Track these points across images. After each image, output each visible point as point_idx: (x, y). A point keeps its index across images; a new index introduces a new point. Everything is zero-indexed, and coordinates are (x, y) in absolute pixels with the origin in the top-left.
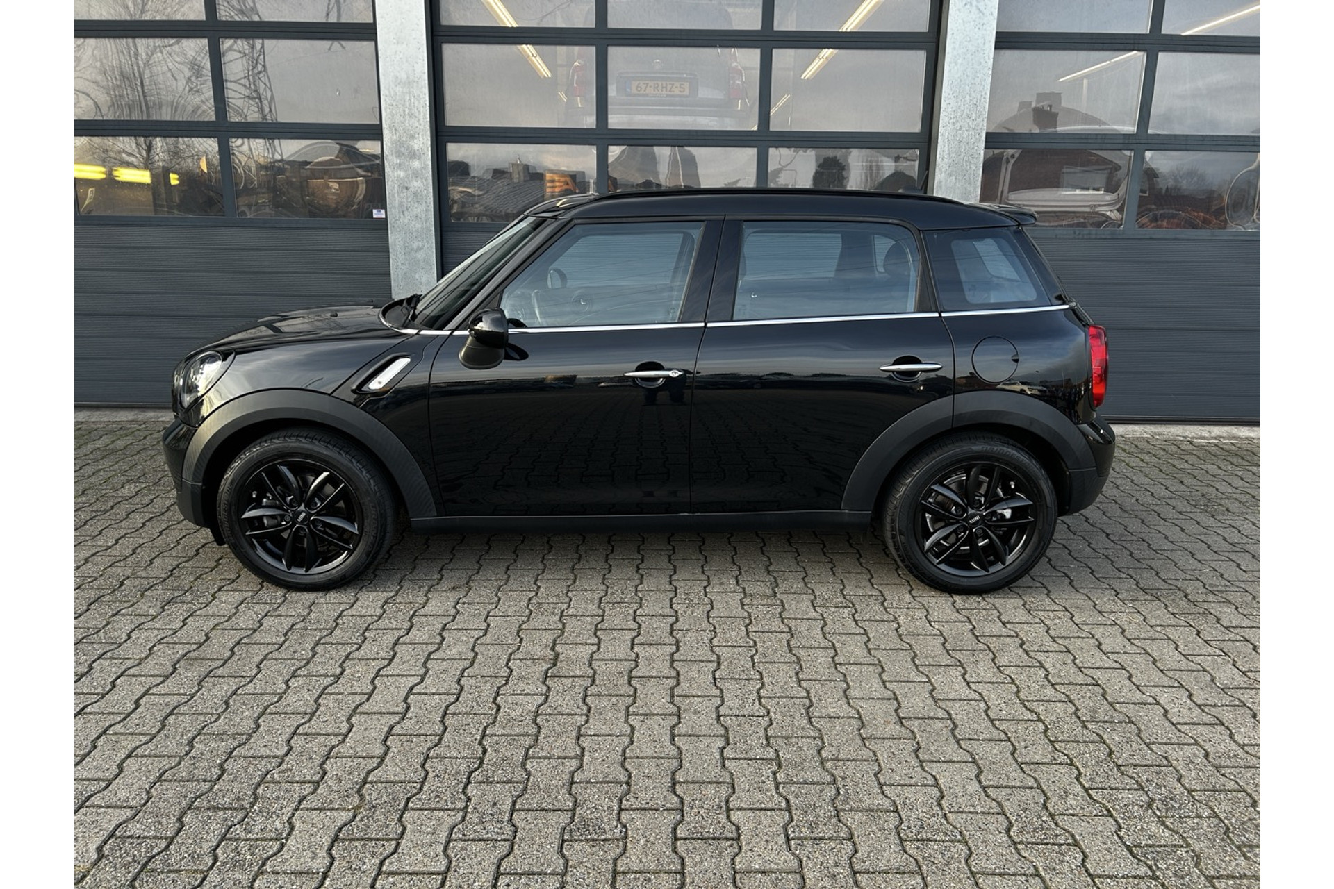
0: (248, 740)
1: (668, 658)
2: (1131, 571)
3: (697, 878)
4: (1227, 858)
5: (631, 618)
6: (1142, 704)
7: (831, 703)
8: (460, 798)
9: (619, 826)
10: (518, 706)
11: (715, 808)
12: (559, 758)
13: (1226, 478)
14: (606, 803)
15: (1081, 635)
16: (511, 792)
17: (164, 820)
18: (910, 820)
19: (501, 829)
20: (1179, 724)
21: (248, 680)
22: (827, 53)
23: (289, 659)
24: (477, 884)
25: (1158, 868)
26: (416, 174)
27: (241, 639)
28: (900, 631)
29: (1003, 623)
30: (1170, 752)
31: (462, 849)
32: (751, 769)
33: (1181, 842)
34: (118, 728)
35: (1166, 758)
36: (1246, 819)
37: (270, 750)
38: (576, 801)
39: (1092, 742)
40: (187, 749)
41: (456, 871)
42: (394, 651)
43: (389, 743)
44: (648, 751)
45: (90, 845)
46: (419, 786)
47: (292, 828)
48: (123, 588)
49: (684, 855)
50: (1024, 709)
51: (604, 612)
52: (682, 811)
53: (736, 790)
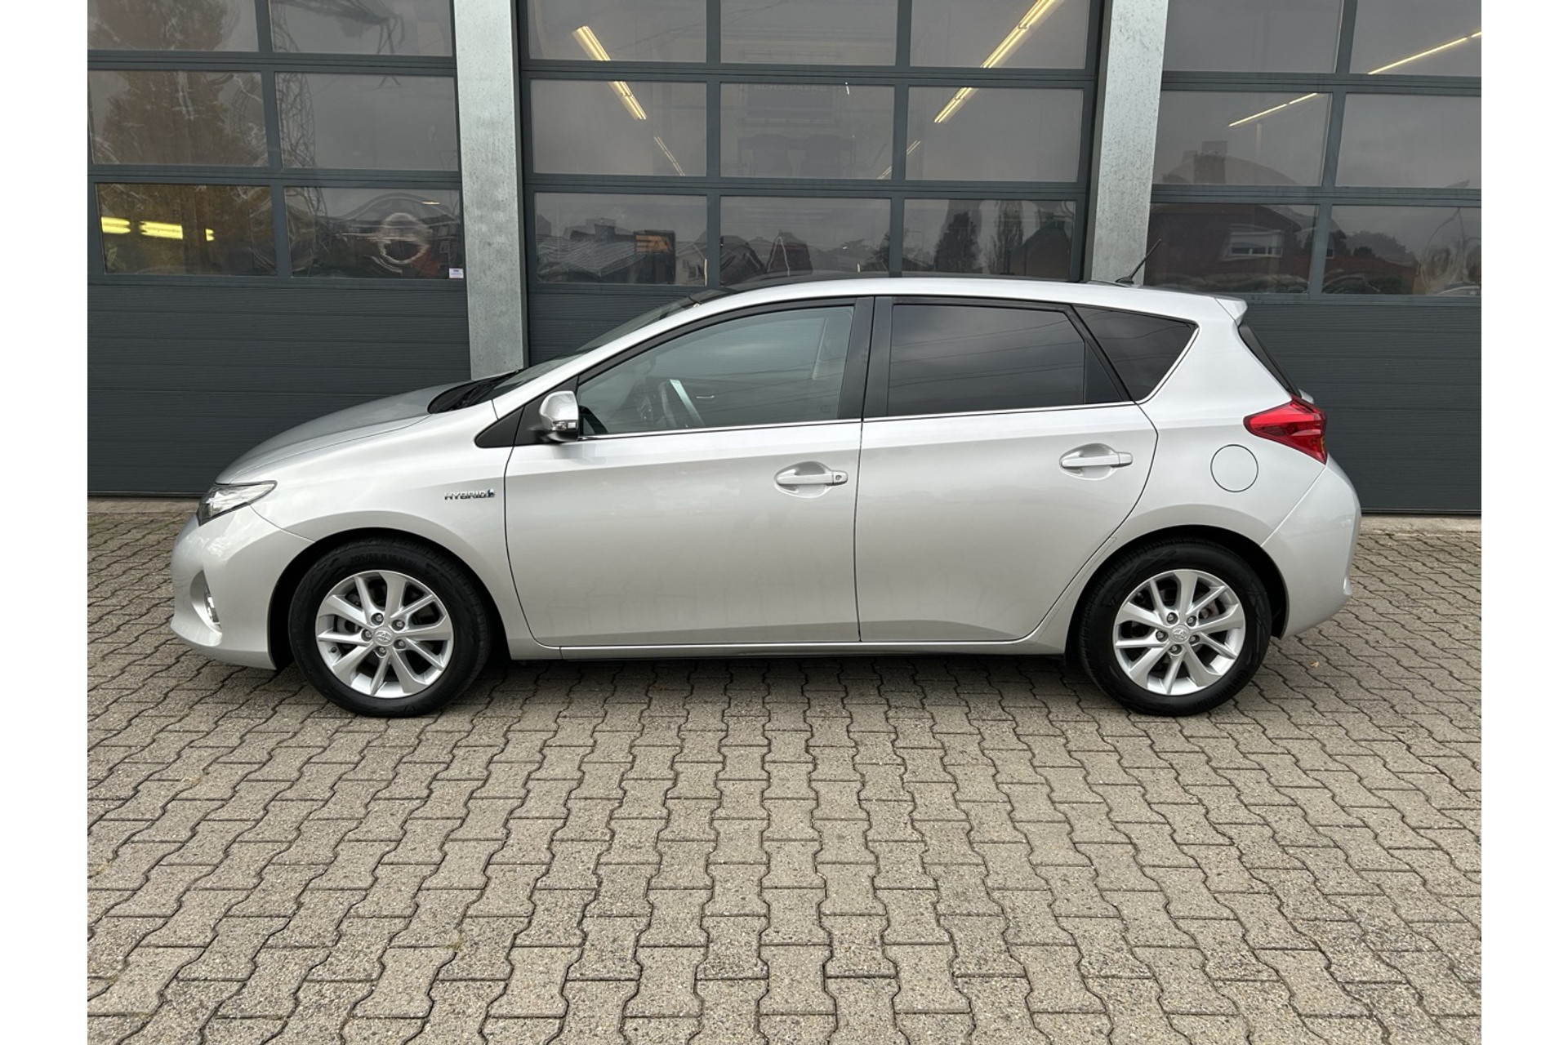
0: (326, 870)
1: (804, 778)
2: (1328, 680)
3: (852, 1020)
4: (1451, 996)
5: (759, 733)
6: (1348, 826)
7: (995, 825)
8: (575, 934)
9: (760, 963)
10: (636, 832)
11: (868, 942)
12: (685, 889)
13: (1431, 576)
14: (744, 938)
15: (1274, 751)
16: (633, 927)
17: (233, 961)
18: (1090, 956)
19: (623, 967)
20: (1391, 848)
21: (321, 803)
22: (965, 92)
23: (367, 780)
24: (600, 1028)
25: (1374, 1005)
26: (500, 228)
27: (311, 758)
28: (1071, 746)
29: (1186, 738)
30: (1383, 879)
31: (580, 990)
32: (907, 900)
33: (1399, 978)
34: (173, 858)
36: (1472, 952)
37: (352, 881)
38: (708, 937)
39: (1294, 869)
40: (255, 881)
41: (575, 1014)
42: (488, 770)
43: (489, 873)
44: (786, 881)
45: (149, 989)
46: (527, 920)
47: (383, 967)
48: (168, 700)
49: (836, 994)
50: (1215, 832)
51: (728, 727)
52: (830, 945)
53: (892, 924)
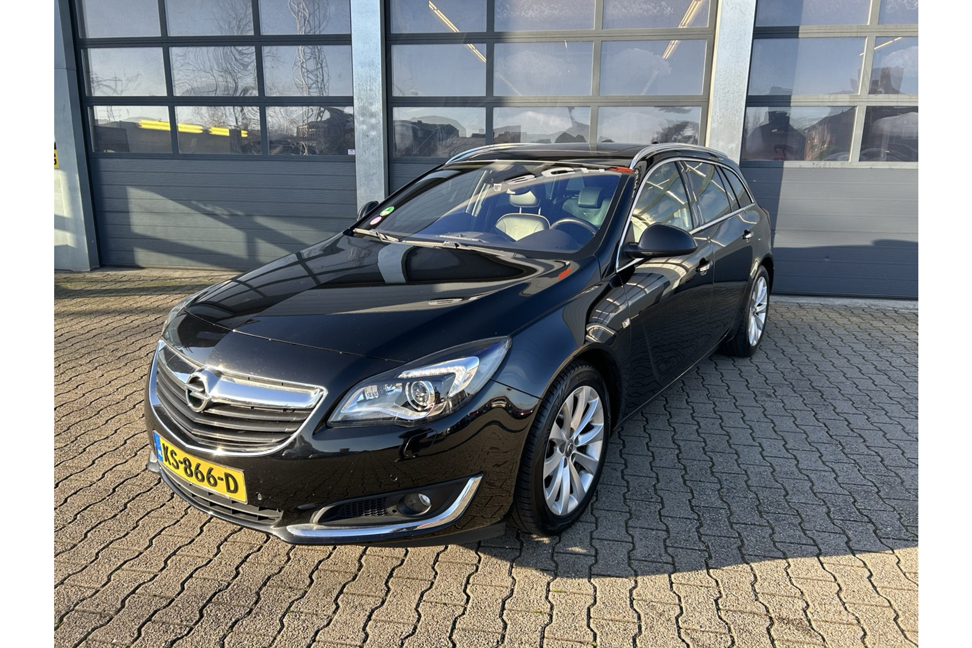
2: (793, 382)
15: (734, 411)
20: (767, 456)
26: (373, 127)
29: (687, 403)
30: (751, 468)
33: (726, 507)
35: (746, 471)
36: (775, 500)
50: (672, 443)
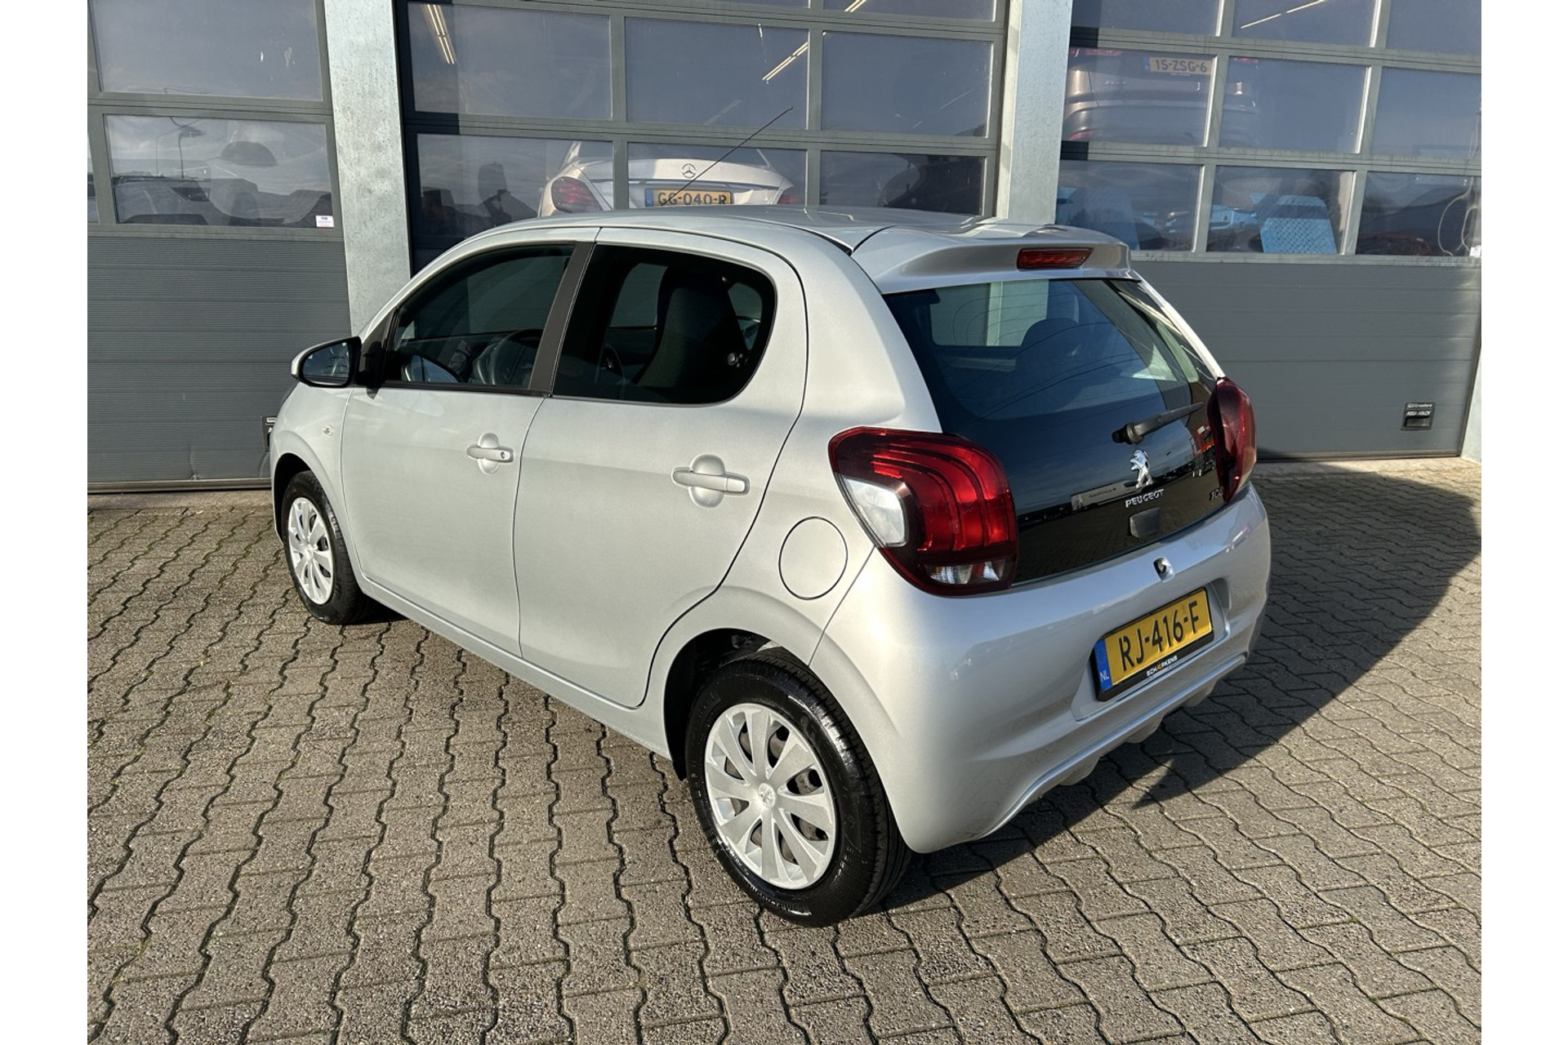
0: (430, 917)
3: (1111, 1006)
6: (1414, 752)
8: (765, 952)
9: (979, 957)
11: (1073, 920)
14: (947, 933)
16: (823, 937)
18: (1285, 905)
19: (841, 982)
21: (377, 839)
23: (416, 807)
26: (382, 174)
27: (330, 789)
31: (809, 1015)
32: (1081, 871)
34: (226, 926)
37: (472, 926)
38: (908, 936)
39: (1399, 798)
40: (350, 940)
42: (553, 782)
43: (626, 897)
46: (702, 946)
47: (570, 1021)
49: (1076, 981)
53: (1081, 897)
